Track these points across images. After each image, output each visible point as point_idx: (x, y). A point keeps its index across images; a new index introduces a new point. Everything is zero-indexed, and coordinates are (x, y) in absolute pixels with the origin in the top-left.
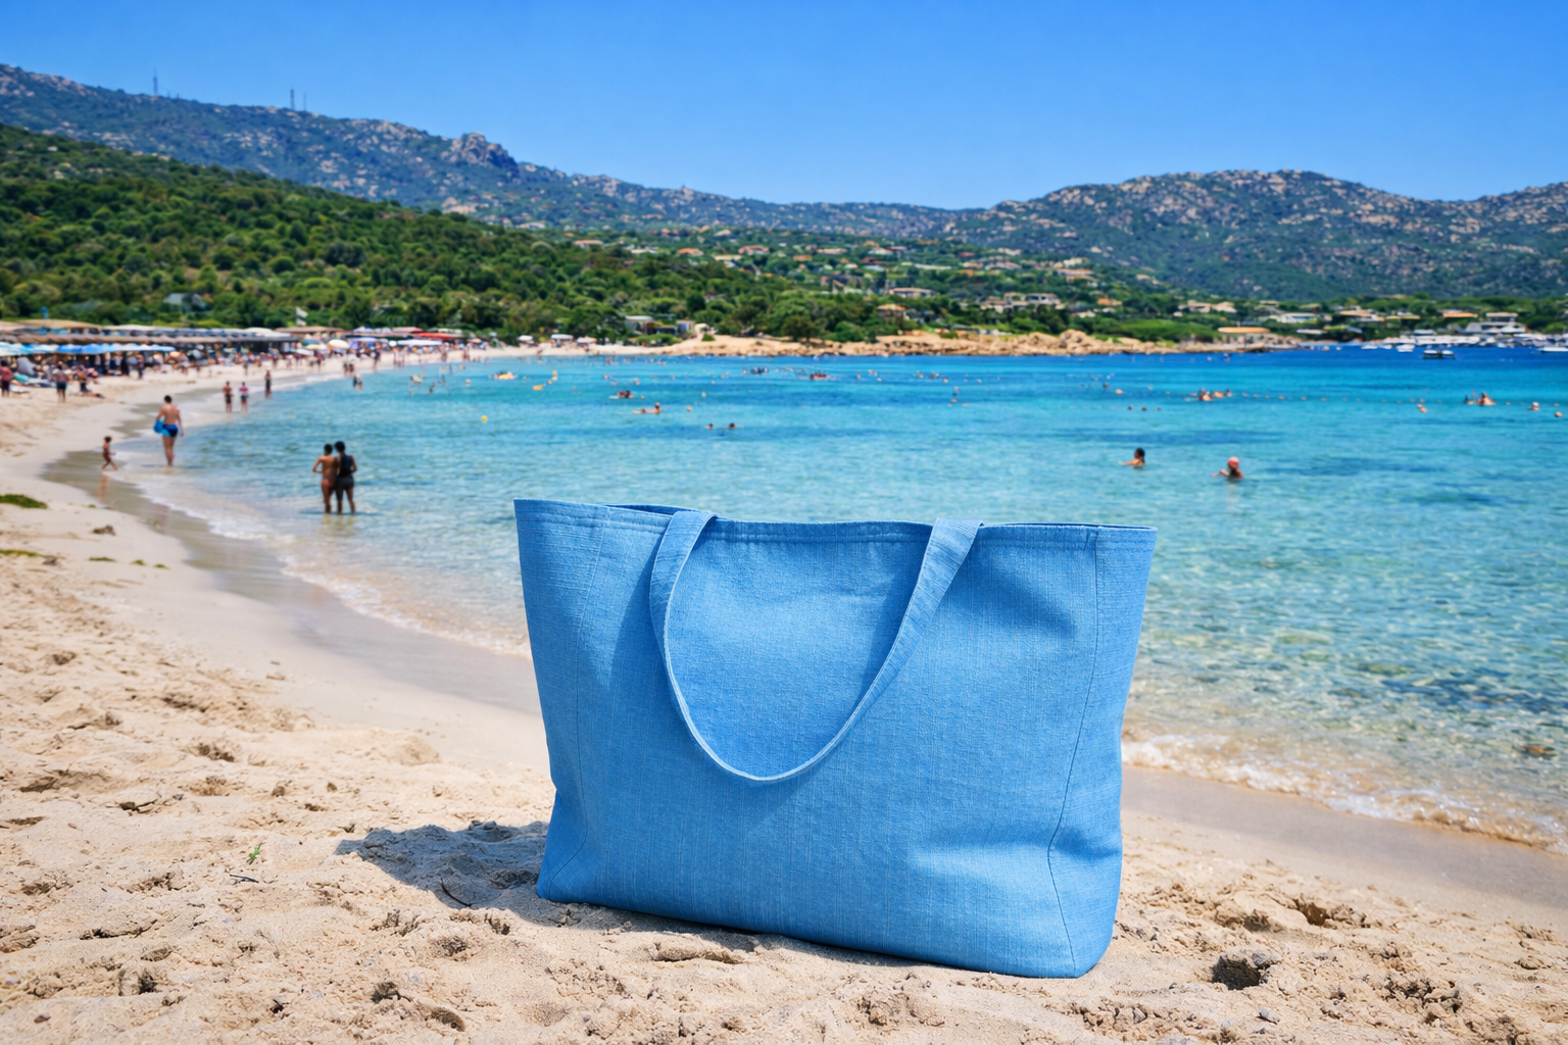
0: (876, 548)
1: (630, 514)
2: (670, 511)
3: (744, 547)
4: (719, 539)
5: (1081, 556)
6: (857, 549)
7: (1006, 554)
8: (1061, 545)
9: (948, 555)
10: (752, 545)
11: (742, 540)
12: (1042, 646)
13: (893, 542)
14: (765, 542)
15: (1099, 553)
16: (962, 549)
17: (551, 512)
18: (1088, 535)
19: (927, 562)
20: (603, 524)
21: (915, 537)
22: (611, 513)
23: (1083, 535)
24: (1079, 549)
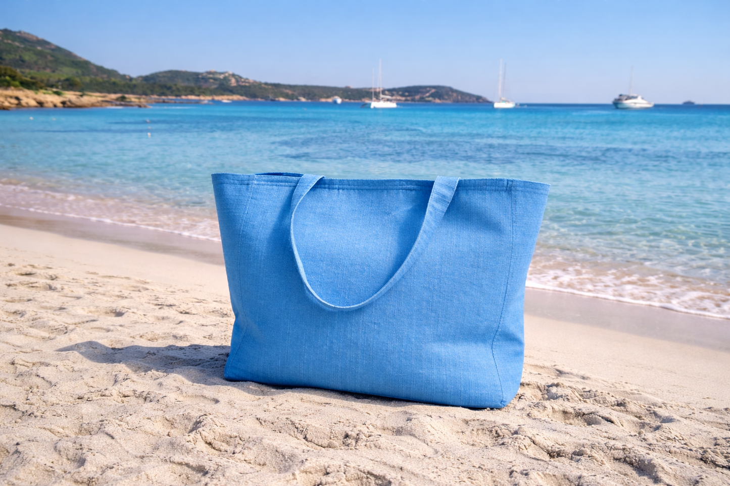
0: (403, 193)
2: (299, 175)
3: (336, 191)
4: (325, 188)
5: (504, 194)
6: (393, 193)
7: (467, 193)
8: (494, 188)
9: (443, 197)
10: (341, 191)
11: (336, 189)
12: (484, 240)
13: (411, 190)
14: (347, 189)
15: (513, 192)
16: (450, 194)
17: (227, 178)
18: (508, 183)
19: (431, 201)
20: (252, 183)
21: (425, 188)
22: (257, 178)
23: (505, 183)
24: (503, 190)
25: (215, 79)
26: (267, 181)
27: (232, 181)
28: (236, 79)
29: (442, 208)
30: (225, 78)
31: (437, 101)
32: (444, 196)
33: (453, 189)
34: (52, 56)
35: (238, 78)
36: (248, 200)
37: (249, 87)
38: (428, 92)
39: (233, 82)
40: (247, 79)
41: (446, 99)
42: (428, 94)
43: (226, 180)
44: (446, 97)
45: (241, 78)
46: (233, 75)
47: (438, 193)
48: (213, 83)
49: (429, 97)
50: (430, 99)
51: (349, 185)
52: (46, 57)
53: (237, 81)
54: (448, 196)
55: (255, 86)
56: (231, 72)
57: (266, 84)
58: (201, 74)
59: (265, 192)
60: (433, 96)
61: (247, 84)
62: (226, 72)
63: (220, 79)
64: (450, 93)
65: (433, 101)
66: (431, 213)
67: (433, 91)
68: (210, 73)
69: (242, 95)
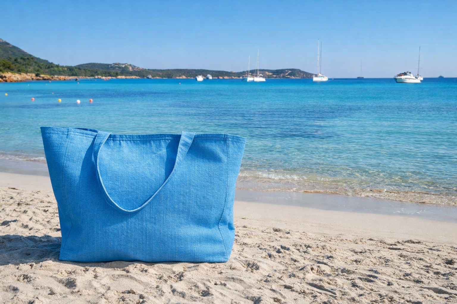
0: (163, 142)
1: (79, 131)
5: (223, 142)
6: (158, 142)
7: (202, 142)
8: (217, 139)
9: (185, 144)
13: (168, 140)
15: (227, 142)
17: (53, 130)
18: (225, 136)
19: (180, 146)
20: (70, 134)
21: (177, 138)
22: (73, 130)
23: (223, 136)
24: (222, 140)
25: (119, 68)
26: (80, 133)
27: (56, 132)
28: (132, 67)
29: (186, 150)
30: (126, 67)
31: (293, 77)
32: (187, 143)
33: (192, 139)
34: (12, 51)
35: (134, 67)
36: (68, 144)
37: (140, 71)
38: (287, 72)
39: (131, 69)
40: (138, 67)
41: (298, 77)
42: (287, 74)
43: (52, 132)
44: (297, 75)
45: (135, 67)
46: (130, 65)
47: (184, 141)
48: (118, 69)
49: (287, 75)
50: (289, 76)
51: (127, 138)
52: (8, 52)
53: (133, 68)
54: (189, 142)
55: (143, 71)
56: (129, 64)
57: (149, 70)
58: (111, 65)
59: (78, 139)
60: (290, 74)
61: (139, 70)
62: (126, 64)
63: (122, 67)
64: (299, 73)
65: (291, 77)
66: (180, 152)
67: (290, 72)
68: (116, 64)
69: (137, 76)
